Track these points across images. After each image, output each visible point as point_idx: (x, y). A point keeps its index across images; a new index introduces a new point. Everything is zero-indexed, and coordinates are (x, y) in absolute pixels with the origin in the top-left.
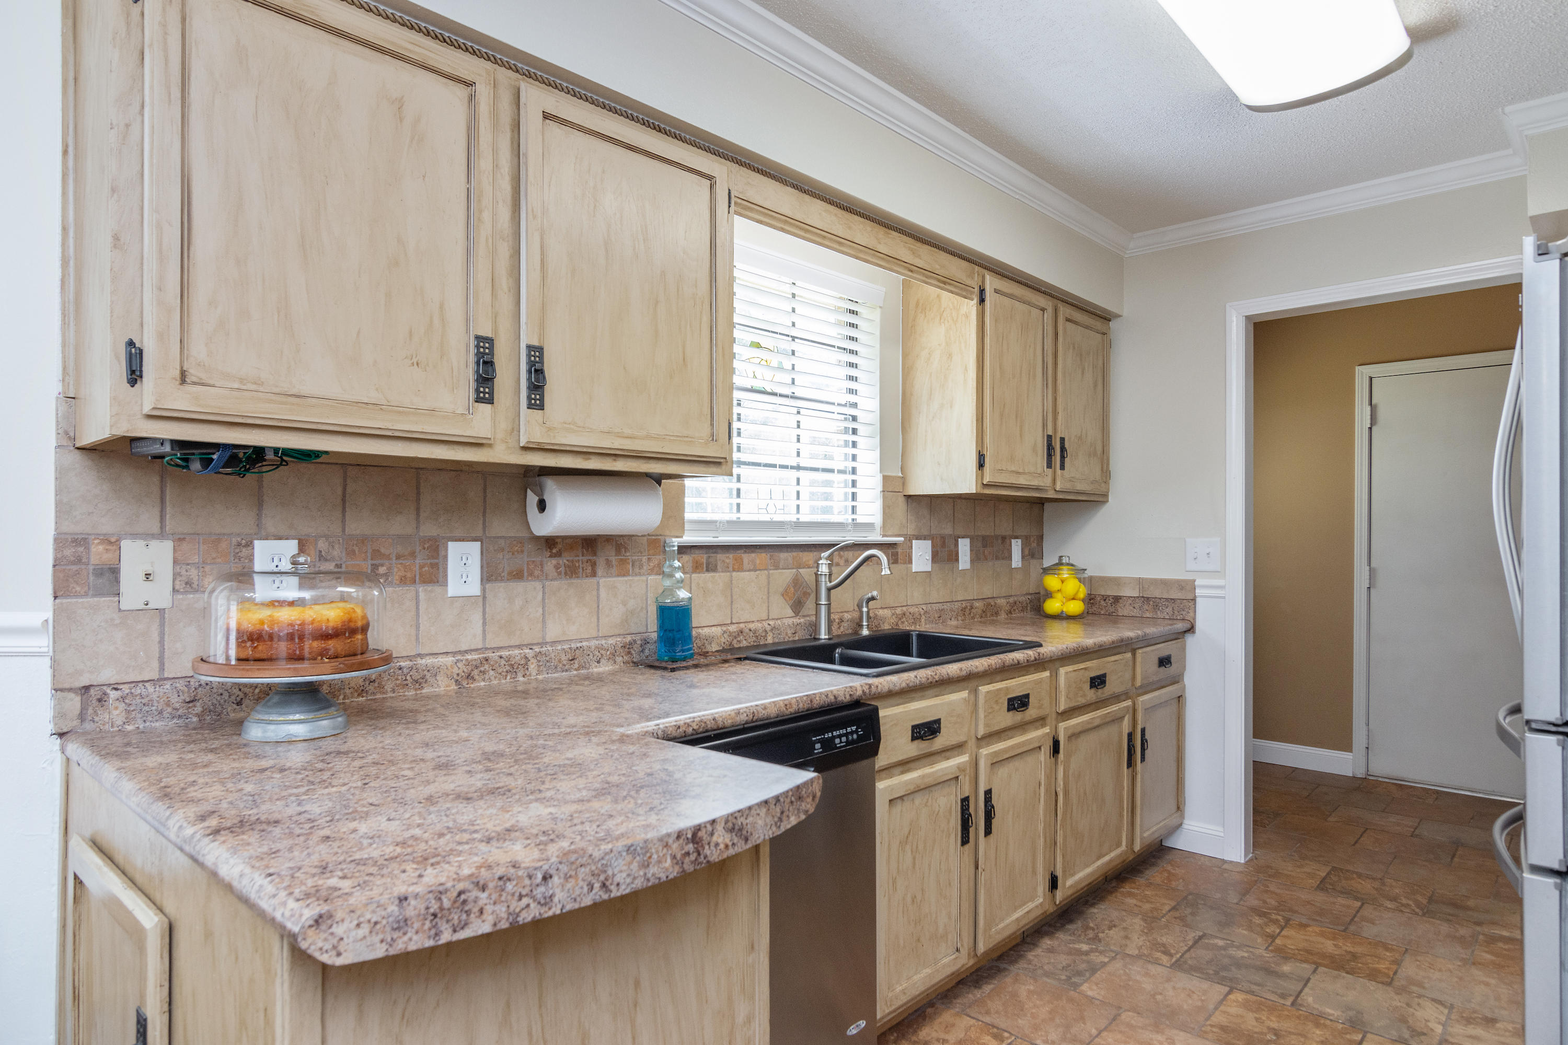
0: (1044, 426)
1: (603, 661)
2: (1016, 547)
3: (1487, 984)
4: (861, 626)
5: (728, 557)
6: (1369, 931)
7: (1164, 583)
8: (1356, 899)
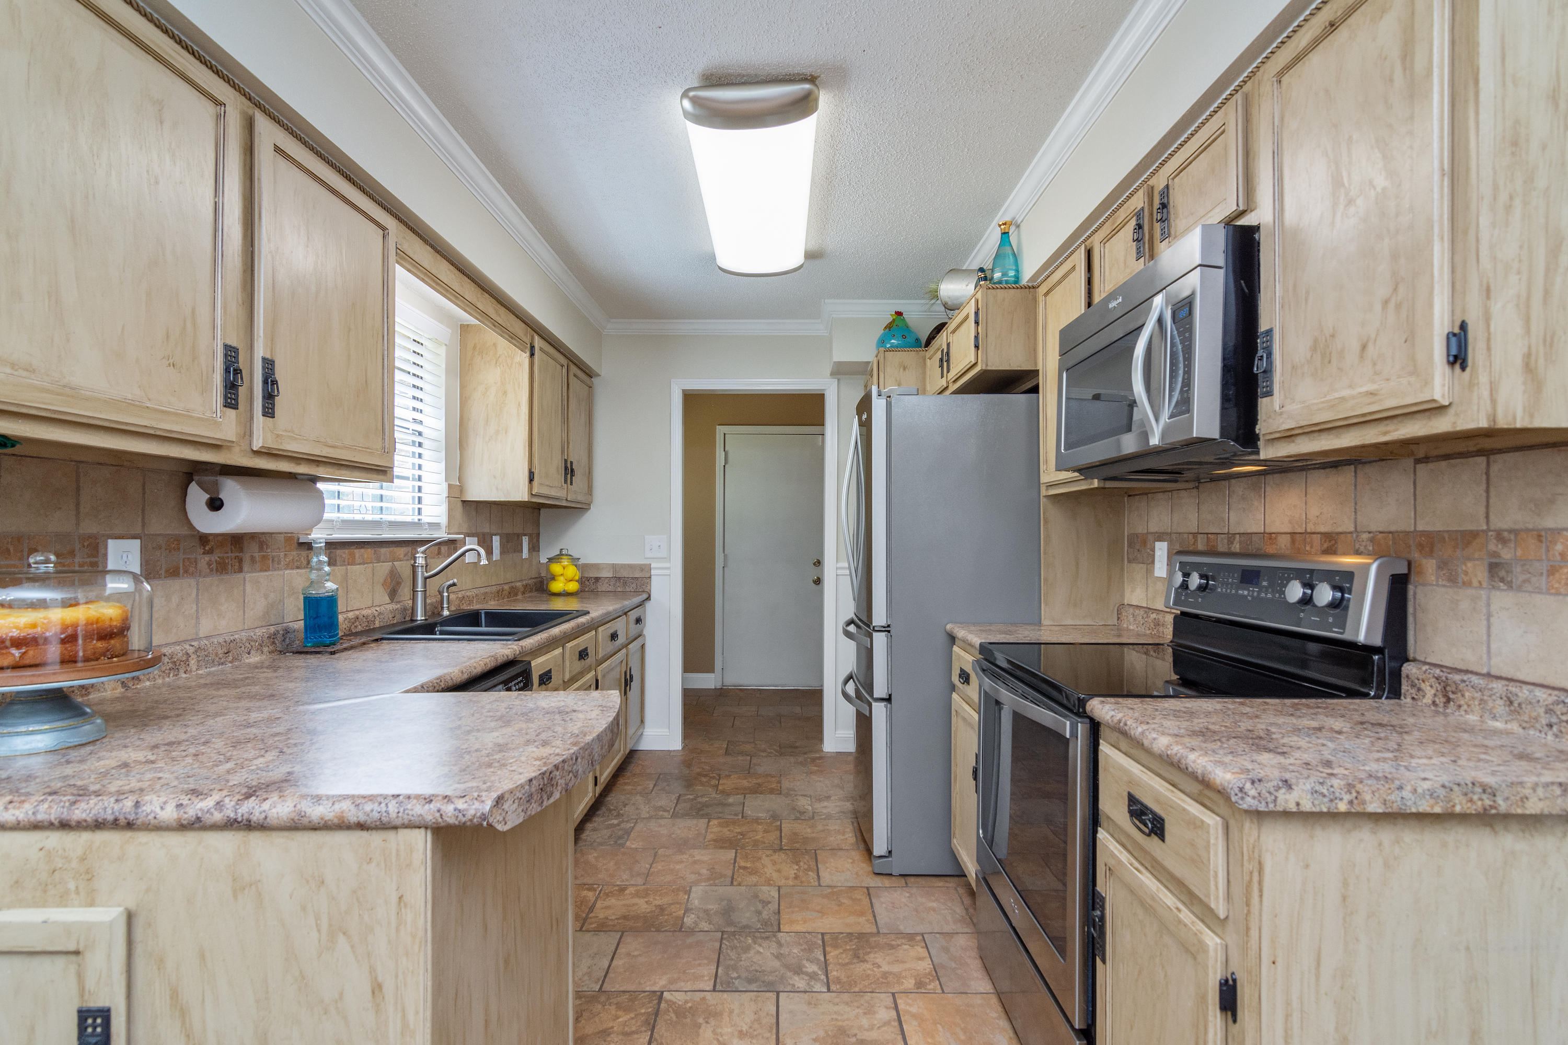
0: (563, 452)
1: (252, 652)
2: (525, 541)
3: (820, 781)
4: (442, 608)
5: (344, 553)
6: (760, 770)
7: (631, 567)
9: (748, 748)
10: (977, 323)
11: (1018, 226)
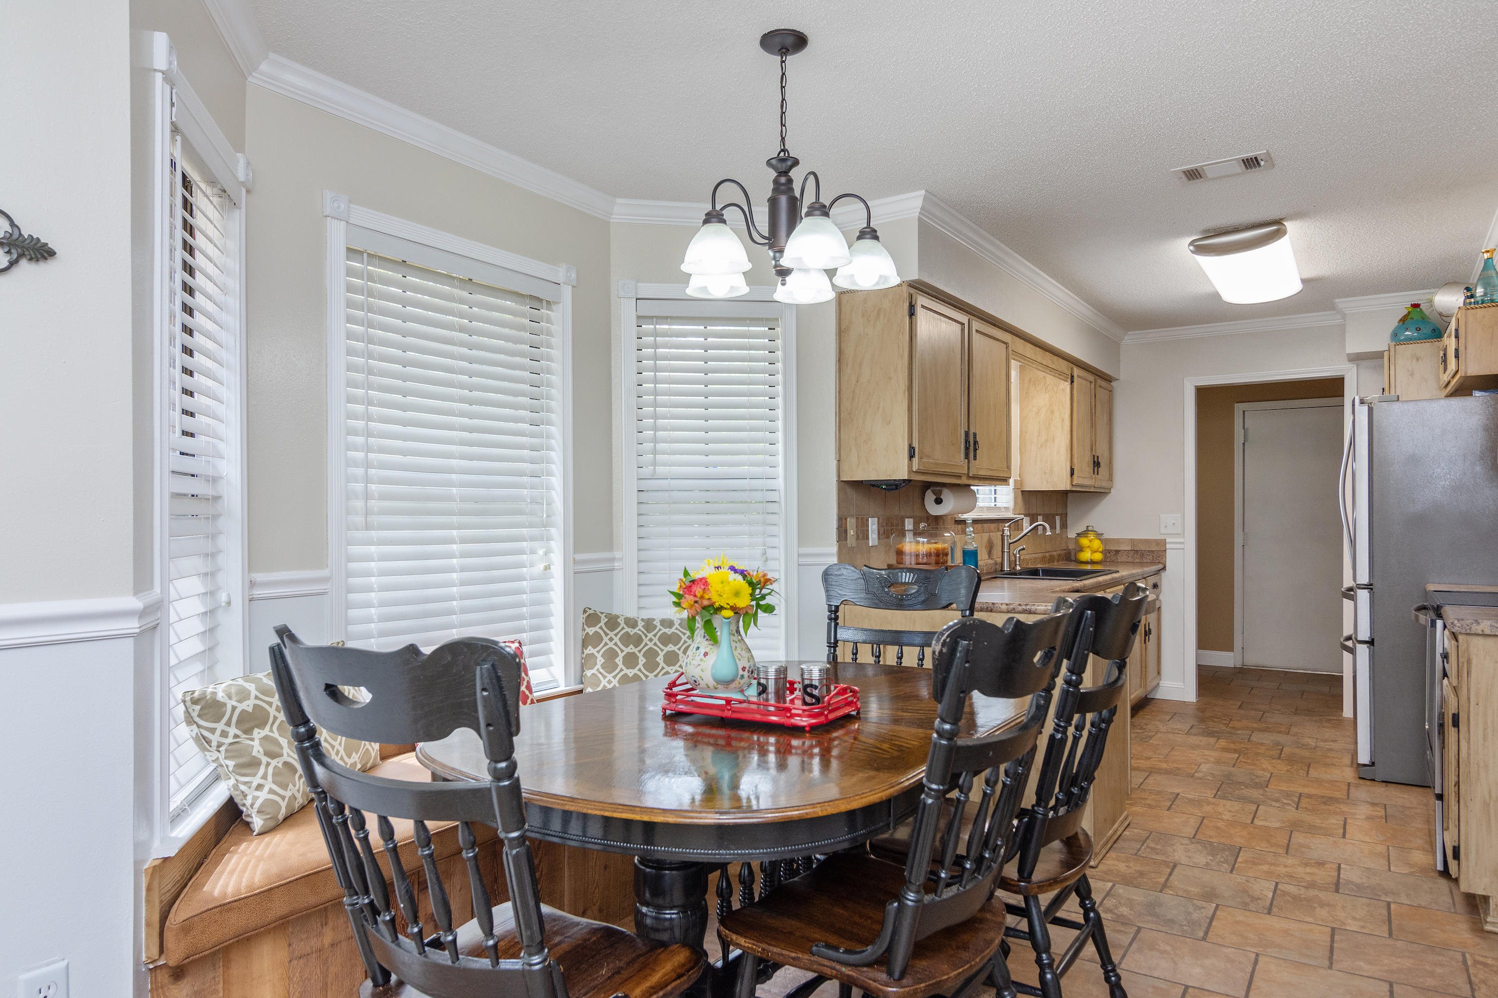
0: (1092, 449)
2: (1058, 519)
4: (1016, 565)
7: (1147, 541)
8: (1260, 711)
9: (1263, 707)
10: (1457, 337)
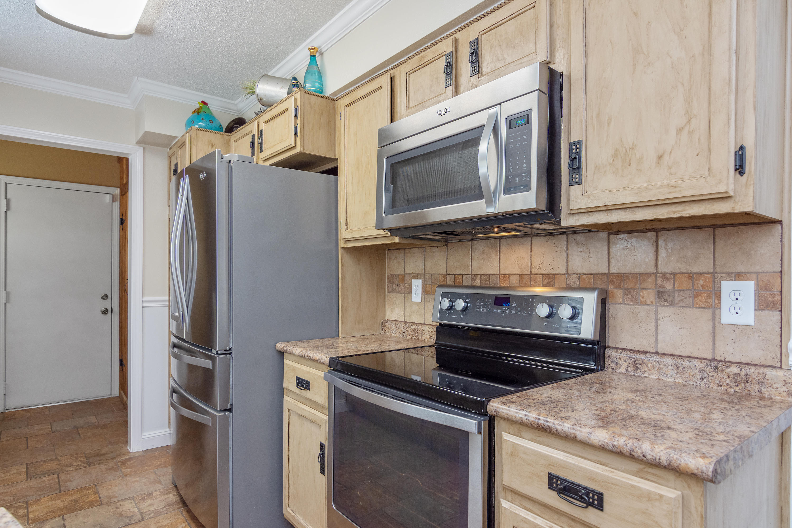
3: (137, 481)
6: (72, 485)
8: (53, 474)
9: (52, 466)
10: (296, 116)
11: (321, 54)
